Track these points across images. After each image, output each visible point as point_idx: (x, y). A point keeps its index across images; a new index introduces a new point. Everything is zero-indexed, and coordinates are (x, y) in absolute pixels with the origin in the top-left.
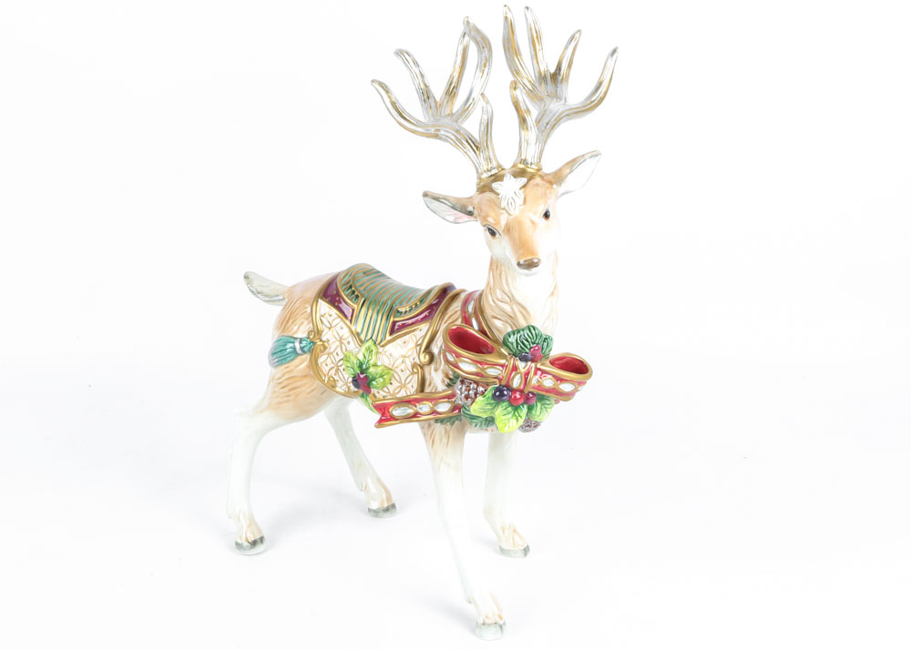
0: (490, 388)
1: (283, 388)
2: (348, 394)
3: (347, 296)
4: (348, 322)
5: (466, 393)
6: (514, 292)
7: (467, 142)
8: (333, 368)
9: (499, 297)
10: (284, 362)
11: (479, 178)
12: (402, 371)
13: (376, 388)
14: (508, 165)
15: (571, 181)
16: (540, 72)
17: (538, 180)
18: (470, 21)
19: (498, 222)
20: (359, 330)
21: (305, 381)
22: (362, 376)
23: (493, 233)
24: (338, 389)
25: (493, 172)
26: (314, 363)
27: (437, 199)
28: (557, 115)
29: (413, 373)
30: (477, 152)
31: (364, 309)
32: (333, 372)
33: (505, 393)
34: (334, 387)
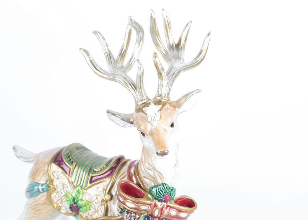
0: (142, 216)
1: (33, 209)
2: (67, 214)
3: (67, 162)
4: (67, 176)
5: (130, 218)
6: (155, 165)
7: (130, 84)
8: (59, 200)
9: (147, 166)
10: (33, 196)
11: (137, 104)
12: (96, 203)
13: (82, 212)
14: (152, 97)
15: (186, 106)
16: (170, 43)
17: (168, 106)
18: (132, 19)
19: (146, 129)
20: (73, 181)
21: (44, 206)
22: (75, 205)
23: (144, 135)
24: (62, 211)
25: (144, 101)
26: (49, 197)
27: (114, 114)
28: (178, 69)
29: (102, 205)
30: (135, 90)
31: (76, 169)
32: (59, 202)
33: (150, 219)
34: (60, 210)
